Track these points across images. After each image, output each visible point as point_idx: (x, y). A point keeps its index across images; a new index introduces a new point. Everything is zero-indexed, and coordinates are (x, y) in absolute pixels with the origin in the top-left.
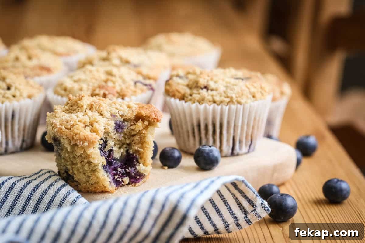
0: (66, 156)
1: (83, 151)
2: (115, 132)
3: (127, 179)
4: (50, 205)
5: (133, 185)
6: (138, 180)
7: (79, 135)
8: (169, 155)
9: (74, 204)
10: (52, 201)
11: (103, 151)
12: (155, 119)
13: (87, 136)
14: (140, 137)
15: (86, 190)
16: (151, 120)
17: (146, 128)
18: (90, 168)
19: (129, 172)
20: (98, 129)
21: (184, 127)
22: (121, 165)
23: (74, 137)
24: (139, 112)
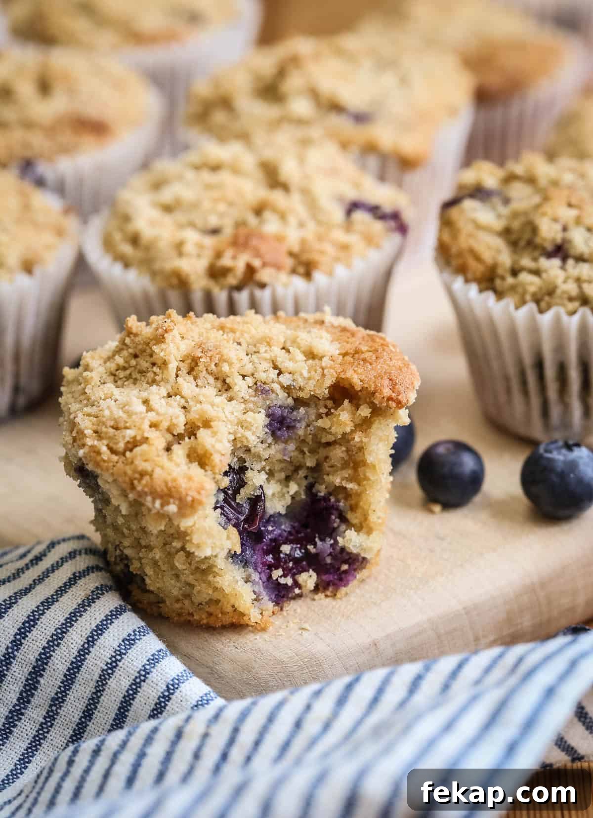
0: (120, 523)
1: (164, 523)
2: (270, 440)
3: (311, 576)
4: (73, 678)
5: (328, 593)
6: (343, 576)
7: (151, 476)
8: (446, 470)
9: (144, 681)
10: (78, 668)
11: (233, 503)
12: (390, 399)
13: (174, 484)
14: (348, 451)
15: (182, 619)
16: (381, 403)
17: (364, 425)
18: (190, 564)
19: (317, 555)
20: (212, 451)
21: (495, 365)
22: (293, 527)
23: (136, 482)
24: (342, 376)
